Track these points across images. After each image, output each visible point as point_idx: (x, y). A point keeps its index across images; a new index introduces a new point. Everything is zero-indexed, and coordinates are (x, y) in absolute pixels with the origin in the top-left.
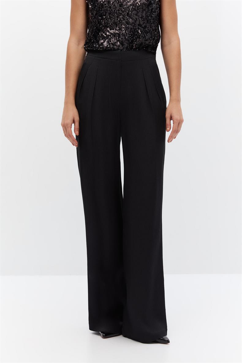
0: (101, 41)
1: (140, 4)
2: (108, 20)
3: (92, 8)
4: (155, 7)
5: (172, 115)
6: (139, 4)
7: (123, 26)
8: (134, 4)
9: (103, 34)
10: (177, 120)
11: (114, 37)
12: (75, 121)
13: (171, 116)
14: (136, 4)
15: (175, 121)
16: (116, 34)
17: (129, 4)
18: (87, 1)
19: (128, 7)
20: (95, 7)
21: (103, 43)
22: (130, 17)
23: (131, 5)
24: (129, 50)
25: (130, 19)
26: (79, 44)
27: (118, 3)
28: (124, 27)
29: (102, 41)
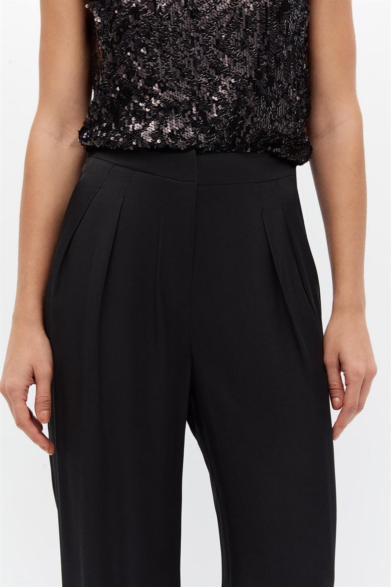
0: (133, 127)
1: (255, 10)
2: (155, 60)
3: (104, 25)
4: (298, 17)
5: (343, 359)
6: (249, 7)
7: (204, 80)
8: (235, 10)
9: (141, 104)
10: (357, 374)
11: (176, 113)
12: (36, 377)
13: (339, 362)
14: (240, 9)
15: (352, 377)
16: (180, 103)
17: (219, 8)
18: (87, 6)
19: (217, 19)
20: (111, 22)
21: (140, 131)
22: (223, 50)
23: (225, 12)
24: (225, 152)
25: (224, 57)
26: (61, 136)
27: (186, 6)
28: (206, 84)
29: (138, 126)
